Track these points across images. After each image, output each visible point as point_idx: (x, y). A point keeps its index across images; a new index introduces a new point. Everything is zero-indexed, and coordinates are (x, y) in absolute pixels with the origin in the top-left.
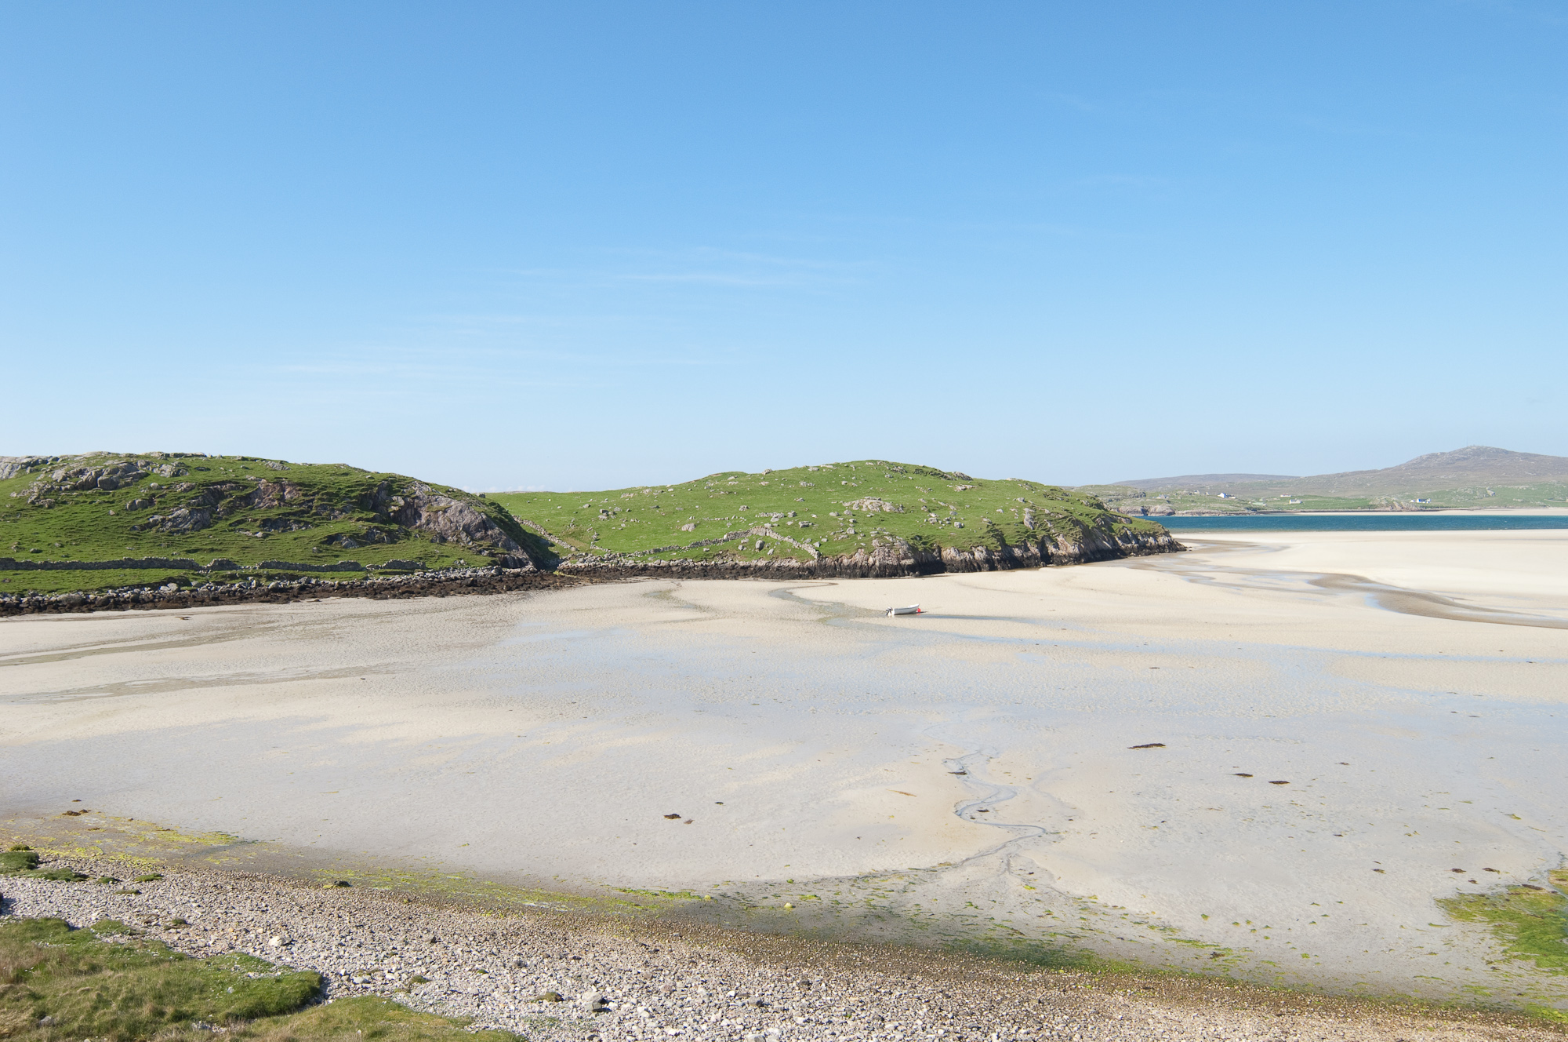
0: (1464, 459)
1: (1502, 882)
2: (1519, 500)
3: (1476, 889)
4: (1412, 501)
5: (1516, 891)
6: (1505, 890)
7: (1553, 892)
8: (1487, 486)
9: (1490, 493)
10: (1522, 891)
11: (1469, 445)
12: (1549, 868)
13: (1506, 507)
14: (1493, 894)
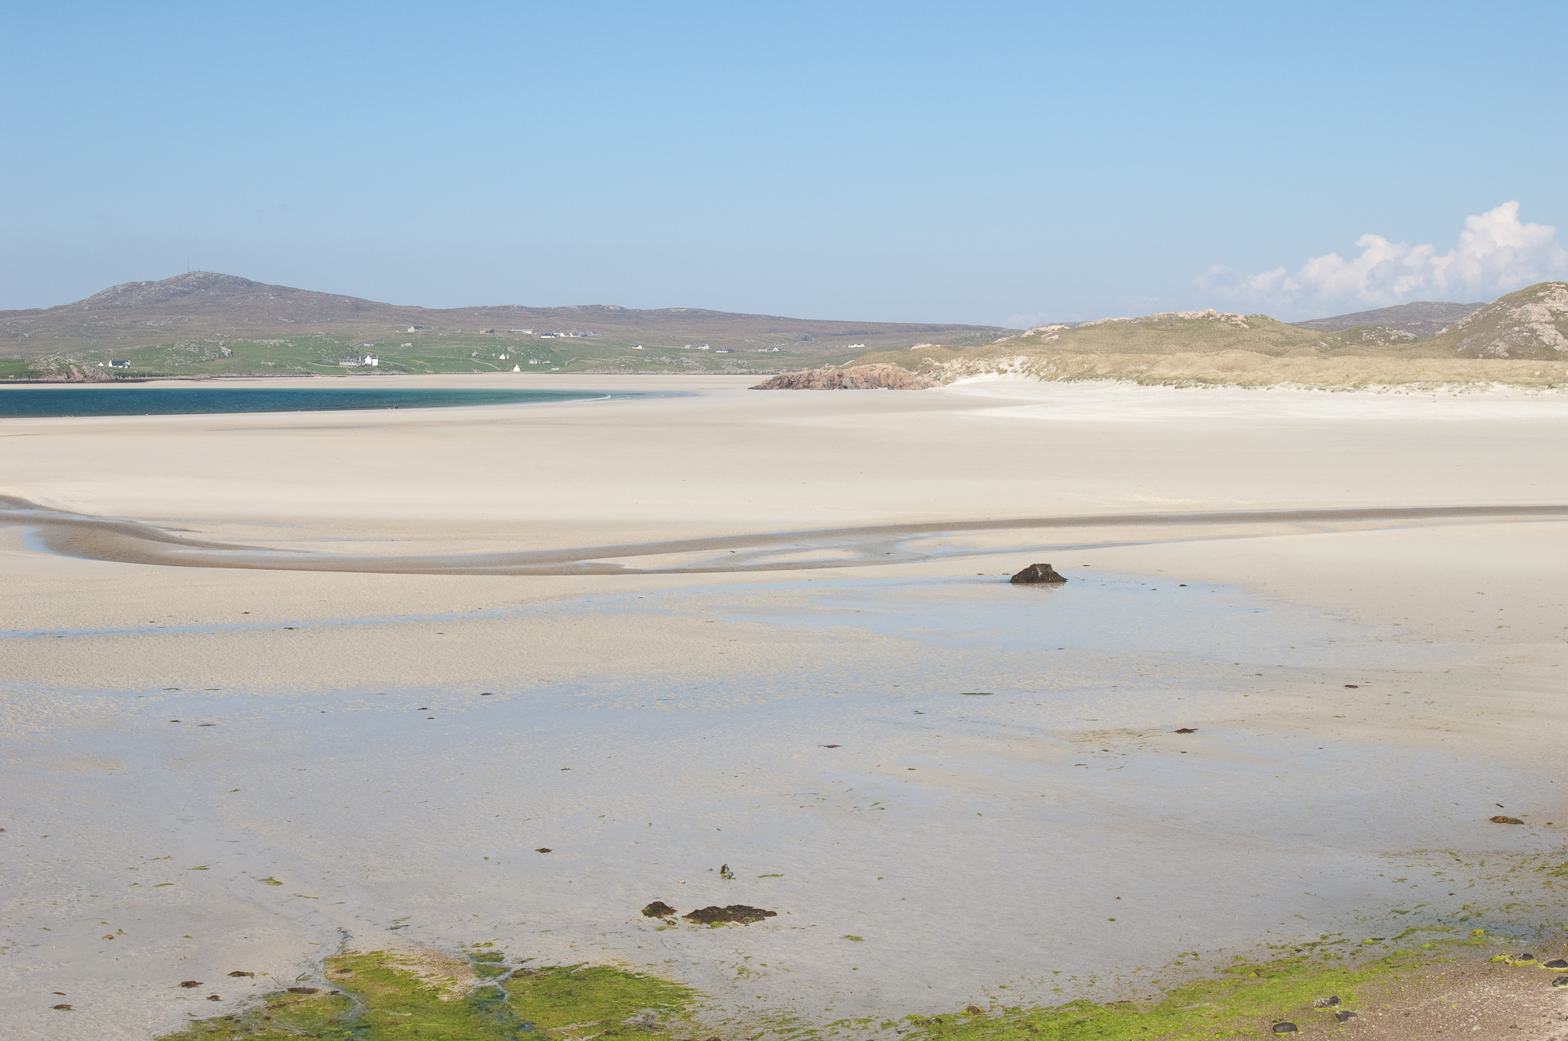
0: (184, 293)
1: (258, 991)
2: (269, 363)
3: (219, 1010)
4: (101, 364)
5: (277, 1001)
6: (262, 1003)
7: (333, 993)
8: (221, 338)
9: (226, 351)
10: (288, 1000)
11: (191, 270)
12: (325, 955)
13: (250, 375)
14: (245, 1012)
